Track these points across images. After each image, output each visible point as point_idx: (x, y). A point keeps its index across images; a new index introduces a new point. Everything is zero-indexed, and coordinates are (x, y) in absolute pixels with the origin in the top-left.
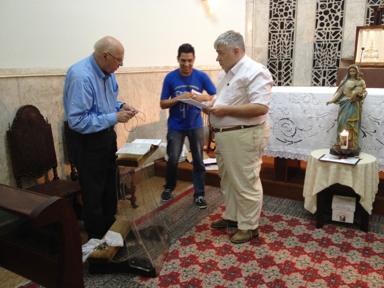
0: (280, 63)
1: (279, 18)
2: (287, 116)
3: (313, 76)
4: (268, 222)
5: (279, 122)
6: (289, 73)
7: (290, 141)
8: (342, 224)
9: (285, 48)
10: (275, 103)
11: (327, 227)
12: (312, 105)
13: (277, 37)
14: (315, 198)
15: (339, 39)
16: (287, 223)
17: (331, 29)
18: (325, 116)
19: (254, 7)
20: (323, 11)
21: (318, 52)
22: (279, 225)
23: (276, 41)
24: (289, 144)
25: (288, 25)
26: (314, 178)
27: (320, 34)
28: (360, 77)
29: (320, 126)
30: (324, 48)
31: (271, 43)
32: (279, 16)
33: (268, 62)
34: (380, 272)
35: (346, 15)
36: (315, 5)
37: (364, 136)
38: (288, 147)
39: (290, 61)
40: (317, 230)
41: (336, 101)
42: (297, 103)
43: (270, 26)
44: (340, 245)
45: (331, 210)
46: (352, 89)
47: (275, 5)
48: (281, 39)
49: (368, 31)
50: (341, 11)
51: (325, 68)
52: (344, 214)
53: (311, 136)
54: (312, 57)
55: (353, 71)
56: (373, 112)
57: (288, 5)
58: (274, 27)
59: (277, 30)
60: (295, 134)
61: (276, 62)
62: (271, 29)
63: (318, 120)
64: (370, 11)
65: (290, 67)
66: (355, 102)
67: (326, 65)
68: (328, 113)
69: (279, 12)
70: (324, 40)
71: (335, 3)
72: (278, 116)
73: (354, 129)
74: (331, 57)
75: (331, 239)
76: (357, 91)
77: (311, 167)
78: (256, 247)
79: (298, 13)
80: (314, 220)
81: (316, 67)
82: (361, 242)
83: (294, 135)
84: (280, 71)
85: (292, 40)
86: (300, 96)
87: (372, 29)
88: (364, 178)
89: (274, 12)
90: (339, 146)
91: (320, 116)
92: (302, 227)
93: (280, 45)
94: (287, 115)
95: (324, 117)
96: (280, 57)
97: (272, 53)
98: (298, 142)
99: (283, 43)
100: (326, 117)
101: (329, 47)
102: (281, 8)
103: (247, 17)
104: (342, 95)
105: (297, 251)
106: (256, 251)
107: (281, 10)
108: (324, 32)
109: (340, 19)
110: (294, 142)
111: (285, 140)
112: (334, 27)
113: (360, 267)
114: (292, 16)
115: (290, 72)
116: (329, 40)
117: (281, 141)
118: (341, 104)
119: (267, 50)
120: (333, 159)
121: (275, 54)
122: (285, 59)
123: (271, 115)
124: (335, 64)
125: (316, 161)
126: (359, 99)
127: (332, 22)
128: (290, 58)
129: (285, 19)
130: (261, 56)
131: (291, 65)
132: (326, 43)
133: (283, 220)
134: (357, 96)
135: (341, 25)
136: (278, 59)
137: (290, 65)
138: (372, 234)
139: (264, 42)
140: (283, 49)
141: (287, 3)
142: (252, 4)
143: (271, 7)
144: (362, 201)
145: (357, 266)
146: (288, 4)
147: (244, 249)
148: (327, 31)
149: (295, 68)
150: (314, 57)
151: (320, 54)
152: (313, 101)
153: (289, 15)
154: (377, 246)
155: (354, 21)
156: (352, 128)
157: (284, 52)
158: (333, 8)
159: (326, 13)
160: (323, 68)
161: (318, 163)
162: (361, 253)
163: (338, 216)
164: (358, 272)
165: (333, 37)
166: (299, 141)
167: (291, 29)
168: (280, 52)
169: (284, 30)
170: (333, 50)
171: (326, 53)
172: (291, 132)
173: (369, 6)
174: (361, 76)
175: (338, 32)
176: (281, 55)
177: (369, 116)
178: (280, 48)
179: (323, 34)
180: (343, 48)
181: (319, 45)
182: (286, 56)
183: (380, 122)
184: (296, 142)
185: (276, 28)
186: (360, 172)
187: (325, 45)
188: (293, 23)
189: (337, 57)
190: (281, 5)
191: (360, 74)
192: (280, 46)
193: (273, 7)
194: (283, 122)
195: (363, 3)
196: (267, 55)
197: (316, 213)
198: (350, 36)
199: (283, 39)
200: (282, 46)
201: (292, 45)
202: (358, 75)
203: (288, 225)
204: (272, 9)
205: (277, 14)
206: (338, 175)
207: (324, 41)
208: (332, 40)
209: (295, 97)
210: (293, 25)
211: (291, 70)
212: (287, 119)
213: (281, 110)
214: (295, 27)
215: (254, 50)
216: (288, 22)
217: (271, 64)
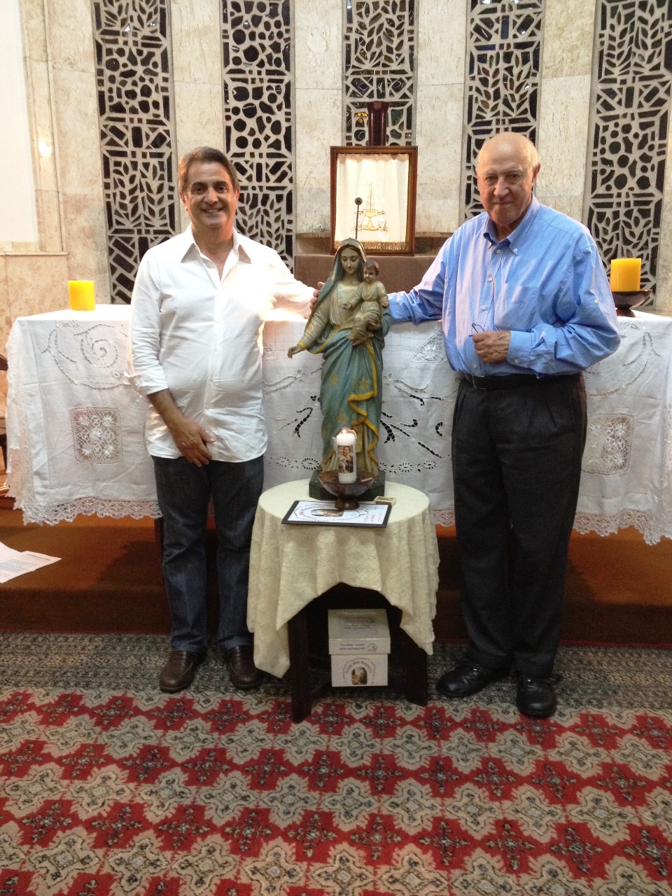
0: (143, 243)
1: (127, 116)
4: (152, 734)
8: (361, 692)
9: (152, 201)
11: (319, 709)
13: (126, 169)
14: (285, 635)
15: (285, 182)
16: (210, 724)
17: (264, 155)
18: (284, 388)
19: (51, 75)
20: (241, 105)
22: (185, 740)
23: (126, 179)
25: (153, 136)
26: (276, 575)
27: (241, 169)
28: (371, 274)
30: (252, 207)
31: (112, 185)
32: (127, 110)
33: (110, 238)
34: (492, 844)
35: (298, 120)
36: (220, 88)
37: (388, 439)
40: (295, 728)
41: (312, 346)
43: (103, 135)
44: (365, 767)
45: (328, 657)
46: (353, 309)
47: (112, 79)
48: (138, 174)
49: (359, 161)
50: (284, 109)
52: (363, 662)
55: (353, 259)
56: (405, 371)
57: (147, 82)
58: (116, 139)
59: (124, 149)
61: (131, 238)
62: (108, 144)
64: (353, 115)
66: (363, 344)
68: (291, 380)
69: (124, 98)
70: (250, 185)
71: (269, 88)
73: (368, 422)
74: (273, 231)
75: (339, 752)
76: (367, 314)
77: (264, 543)
78: (116, 850)
79: (179, 106)
80: (284, 695)
82: (419, 742)
85: (170, 179)
87: (366, 156)
88: (407, 559)
89: (111, 99)
90: (334, 475)
92: (254, 727)
93: (138, 190)
96: (140, 224)
97: (117, 213)
99: (145, 187)
100: (288, 389)
101: (264, 203)
102: (129, 87)
103: (31, 102)
104: (328, 327)
105: (248, 832)
106: (117, 868)
107: (131, 94)
108: (250, 163)
109: (283, 131)
112: (272, 150)
113: (436, 839)
114: (161, 112)
116: (264, 183)
118: (327, 353)
119: (102, 205)
120: (322, 513)
121: (127, 215)
122: (156, 232)
124: (283, 247)
125: (276, 525)
126: (373, 335)
127: (267, 138)
128: (168, 228)
129: (144, 121)
130: (86, 220)
132: (257, 191)
133: (196, 714)
134: (368, 327)
135: (289, 147)
136: (135, 229)
138: (439, 706)
139: (91, 181)
140: (147, 203)
141: (144, 76)
142: (42, 66)
143: (100, 83)
144: (407, 623)
145: (427, 841)
146: (147, 77)
147: (75, 874)
148: (257, 160)
151: (245, 222)
153: (152, 110)
154: (463, 749)
155: (319, 138)
156: (361, 419)
157: (152, 212)
158: (265, 99)
159: (250, 112)
161: (282, 531)
162: (428, 786)
163: (347, 672)
164: (434, 865)
165: (273, 178)
167: (164, 149)
168: (141, 210)
169: (143, 149)
170: (276, 211)
171: (259, 218)
173: (349, 100)
174: (373, 271)
175: (283, 163)
176: (142, 219)
177: (398, 381)
178: (139, 200)
179: (247, 167)
180: (300, 205)
182: (157, 223)
183: (425, 396)
185: (121, 143)
186: (397, 544)
187: (255, 196)
188: (167, 132)
189: (285, 230)
190: (129, 80)
191: (370, 265)
192: (138, 193)
193: (107, 84)
195: (336, 92)
196: (103, 218)
197: (289, 673)
198: (312, 175)
199: (144, 176)
200: (144, 194)
201: (171, 193)
202: (365, 269)
203: (213, 730)
204: (105, 89)
205: (119, 104)
206: (340, 558)
207: (251, 187)
208: (271, 184)
210: (168, 139)
214: (172, 144)
215: (66, 202)
216: (153, 130)
217: (117, 244)
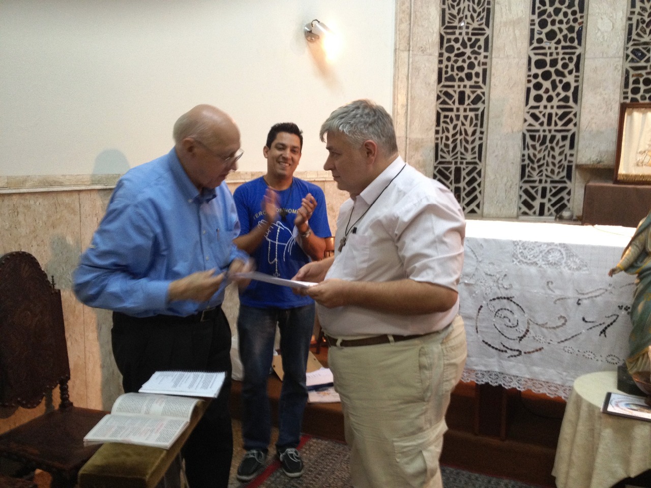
0: (458, 170)
1: (456, 84)
2: (507, 292)
3: (521, 196)
5: (489, 306)
6: (474, 189)
7: (515, 350)
9: (467, 142)
10: (480, 262)
12: (566, 271)
13: (452, 120)
15: (571, 126)
17: (555, 107)
18: (596, 297)
19: (411, 60)
20: (540, 72)
21: (531, 151)
23: (451, 127)
24: (512, 356)
25: (472, 97)
27: (536, 118)
29: (584, 319)
30: (542, 144)
31: (441, 132)
32: (457, 80)
33: (435, 168)
35: (585, 80)
36: (526, 61)
38: (510, 362)
39: (478, 166)
41: (629, 268)
42: (532, 264)
43: (438, 97)
47: (449, 59)
48: (459, 123)
49: (644, 113)
50: (574, 73)
51: (544, 181)
53: (563, 339)
54: (519, 159)
57: (473, 60)
58: (447, 100)
59: (452, 106)
60: (526, 333)
61: (450, 168)
62: (441, 103)
63: (579, 304)
64: (630, 76)
65: (478, 178)
67: (547, 176)
68: (602, 291)
69: (456, 71)
71: (563, 59)
72: (487, 292)
74: (556, 161)
79: (494, 74)
81: (526, 178)
83: (524, 336)
84: (458, 185)
85: (482, 126)
86: (537, 249)
89: (446, 72)
91: (586, 296)
93: (458, 134)
94: (507, 289)
95: (594, 299)
96: (457, 158)
97: (442, 150)
98: (533, 352)
99: (463, 133)
100: (598, 299)
101: (551, 141)
102: (460, 64)
103: (396, 78)
104: (644, 253)
107: (461, 69)
108: (543, 113)
109: (572, 89)
110: (525, 353)
111: (504, 346)
112: (562, 103)
114: (480, 79)
115: (477, 187)
116: (553, 127)
117: (493, 347)
118: (642, 275)
119: (433, 145)
120: (635, 408)
121: (448, 152)
122: (467, 163)
123: (471, 287)
124: (564, 174)
127: (558, 95)
128: (477, 160)
129: (468, 86)
130: (421, 156)
131: (479, 174)
132: (547, 133)
135: (575, 101)
136: (453, 162)
137: (477, 173)
139: (427, 129)
140: (464, 143)
141: (471, 55)
142: (406, 54)
143: (440, 62)
146: (473, 56)
148: (549, 110)
149: (487, 180)
150: (523, 160)
151: (535, 155)
152: (569, 261)
153: (474, 79)
155: (601, 94)
157: (466, 149)
158: (559, 66)
159: (546, 76)
160: (541, 181)
161: (600, 418)
165: (560, 123)
166: (537, 351)
167: (480, 105)
168: (458, 148)
169: (465, 106)
170: (561, 147)
171: (546, 153)
172: (517, 328)
173: (628, 65)
175: (570, 112)
176: (459, 155)
178: (458, 141)
179: (540, 116)
180: (581, 143)
181: (533, 138)
182: (469, 157)
184: (529, 353)
185: (450, 102)
187: (545, 137)
188: (483, 93)
189: (567, 161)
190: (460, 59)
192: (458, 136)
193: (445, 63)
194: (498, 305)
195: (617, 59)
196: (432, 154)
198: (593, 121)
199: (463, 124)
200: (462, 137)
201: (481, 136)
204: (443, 66)
205: (452, 76)
207: (542, 130)
208: (558, 128)
209: (525, 252)
210: (483, 99)
211: (479, 185)
212: (508, 299)
213: (494, 278)
214: (486, 102)
215: (410, 144)
216: (473, 92)
217: (440, 172)
